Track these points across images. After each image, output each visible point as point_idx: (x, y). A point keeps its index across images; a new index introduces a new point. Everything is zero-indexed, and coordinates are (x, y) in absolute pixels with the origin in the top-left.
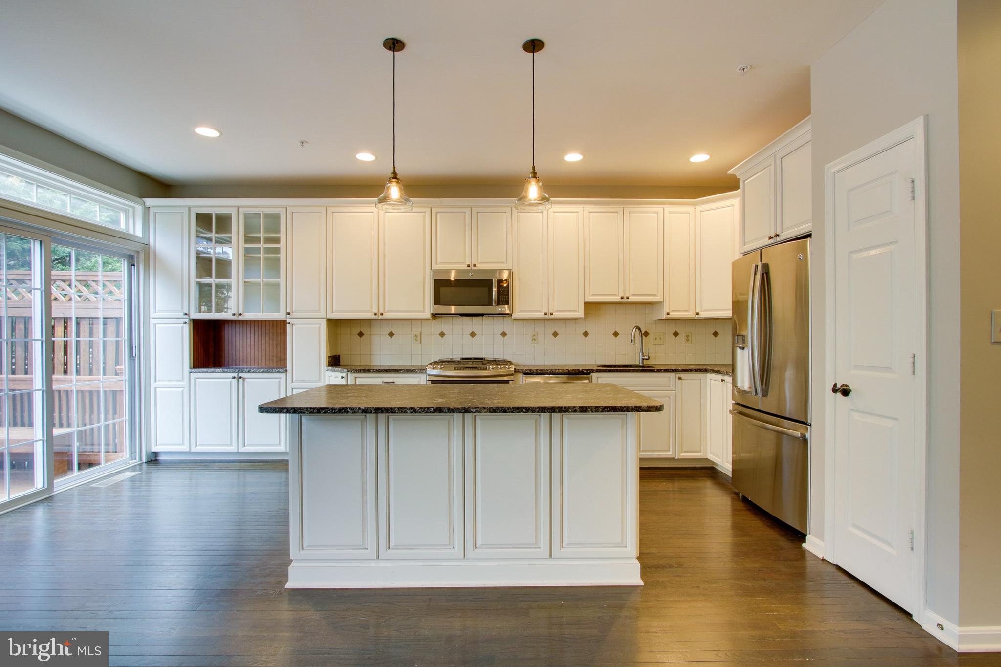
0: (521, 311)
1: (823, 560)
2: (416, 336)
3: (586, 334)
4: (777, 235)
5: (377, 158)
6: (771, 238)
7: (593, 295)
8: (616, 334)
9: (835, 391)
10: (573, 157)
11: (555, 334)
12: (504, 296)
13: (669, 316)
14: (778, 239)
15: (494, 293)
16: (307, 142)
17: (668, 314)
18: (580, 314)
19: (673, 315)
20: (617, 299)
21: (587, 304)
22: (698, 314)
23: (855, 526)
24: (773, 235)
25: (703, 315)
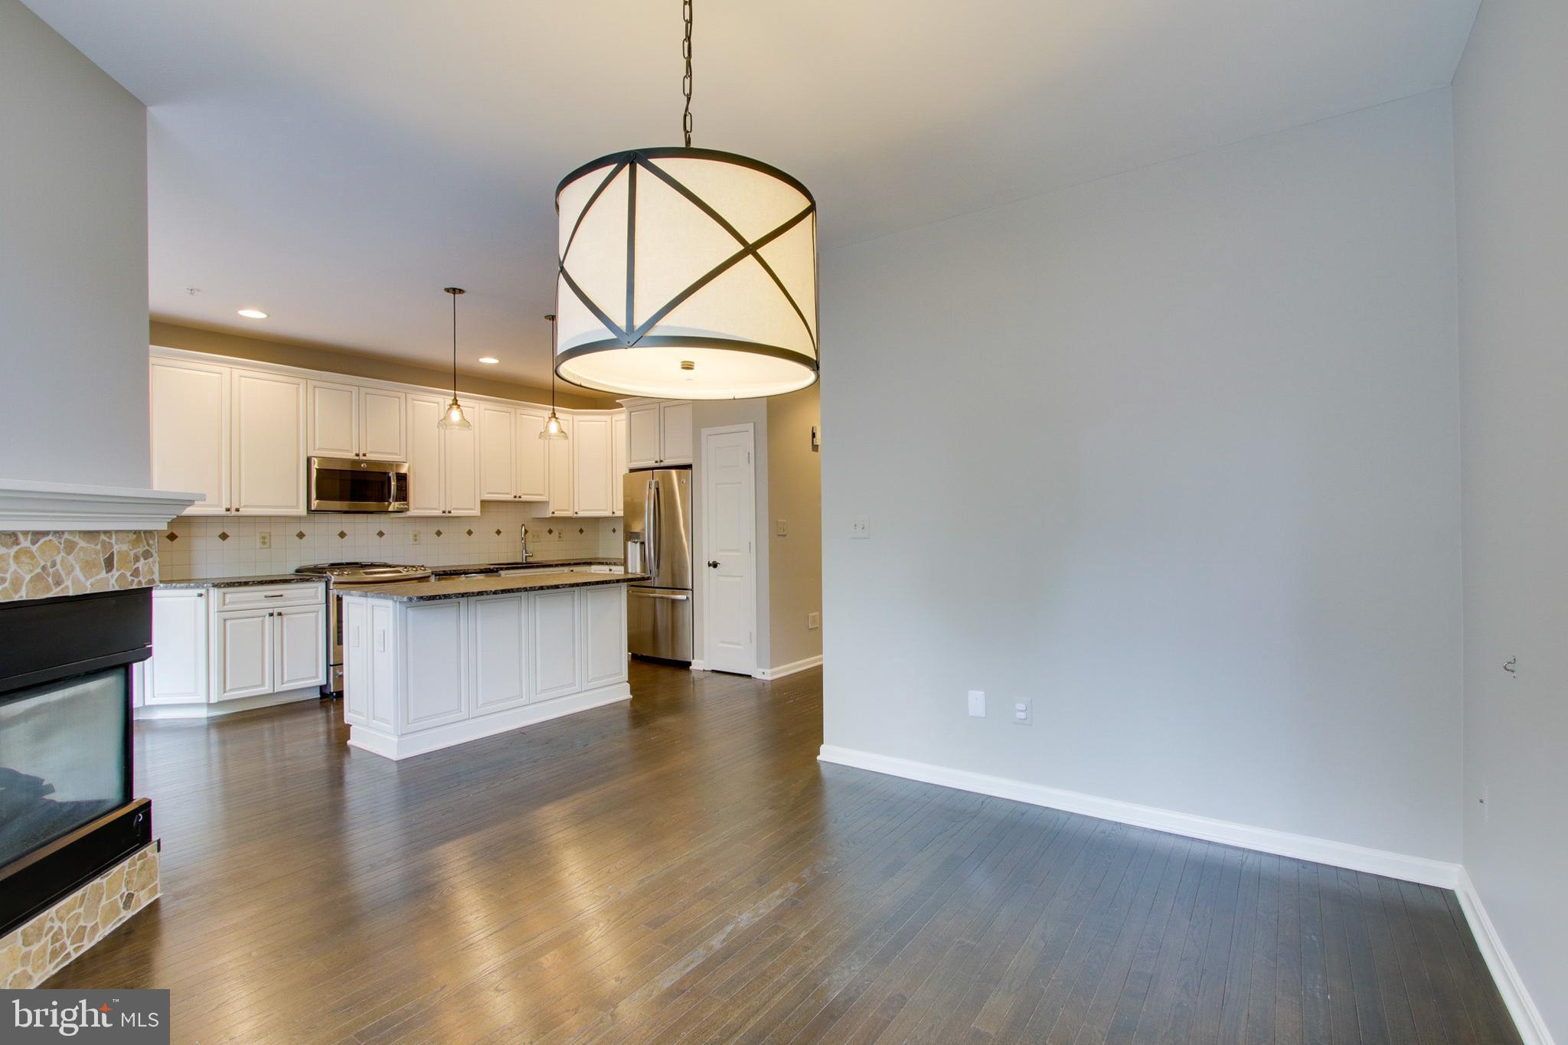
0: (417, 509)
1: (704, 671)
2: (264, 538)
3: (470, 533)
4: (661, 461)
5: (269, 316)
6: (656, 462)
7: (489, 493)
8: (498, 532)
9: (709, 565)
10: (489, 361)
11: (439, 533)
12: (403, 495)
13: (553, 515)
14: (662, 464)
15: (392, 487)
16: (199, 290)
17: (553, 513)
18: (477, 512)
19: (557, 514)
20: (510, 498)
21: (483, 502)
22: (576, 513)
23: (722, 642)
24: (658, 460)
25: (581, 514)
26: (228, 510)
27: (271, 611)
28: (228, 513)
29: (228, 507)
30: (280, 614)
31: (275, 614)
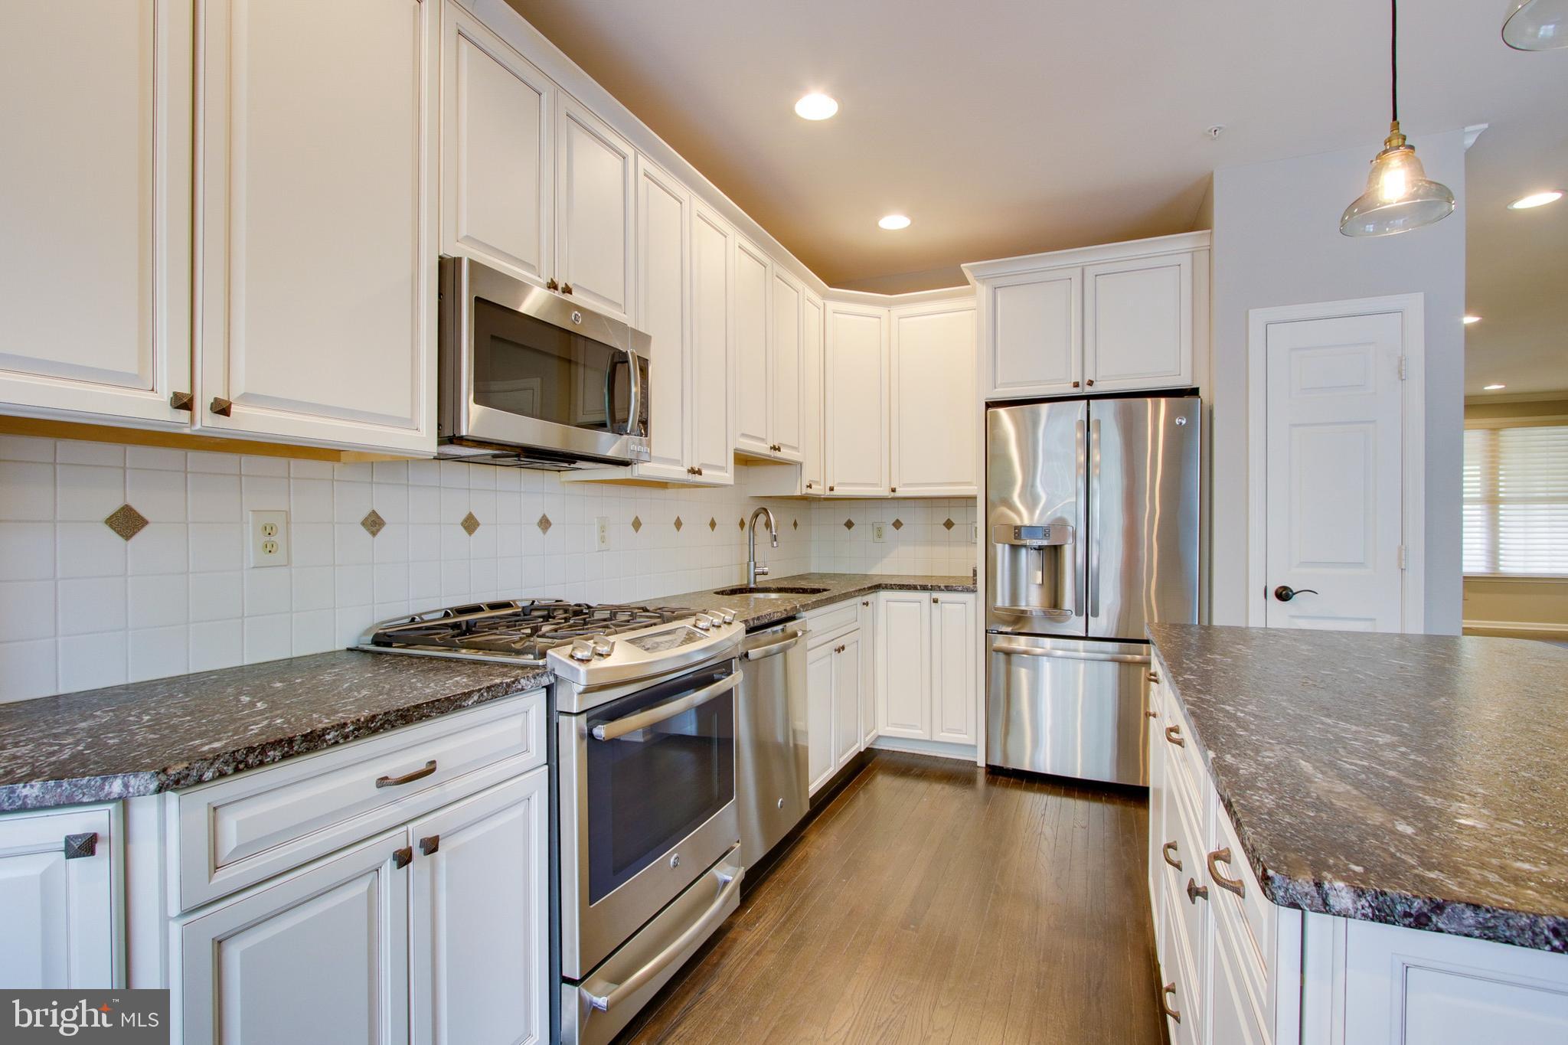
26: (183, 403)
27: (397, 841)
28: (185, 415)
29: (185, 389)
30: (431, 846)
31: (417, 852)
